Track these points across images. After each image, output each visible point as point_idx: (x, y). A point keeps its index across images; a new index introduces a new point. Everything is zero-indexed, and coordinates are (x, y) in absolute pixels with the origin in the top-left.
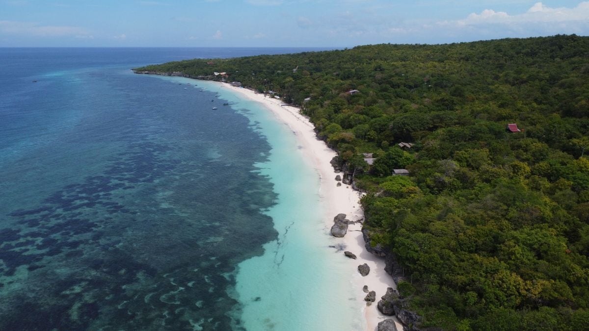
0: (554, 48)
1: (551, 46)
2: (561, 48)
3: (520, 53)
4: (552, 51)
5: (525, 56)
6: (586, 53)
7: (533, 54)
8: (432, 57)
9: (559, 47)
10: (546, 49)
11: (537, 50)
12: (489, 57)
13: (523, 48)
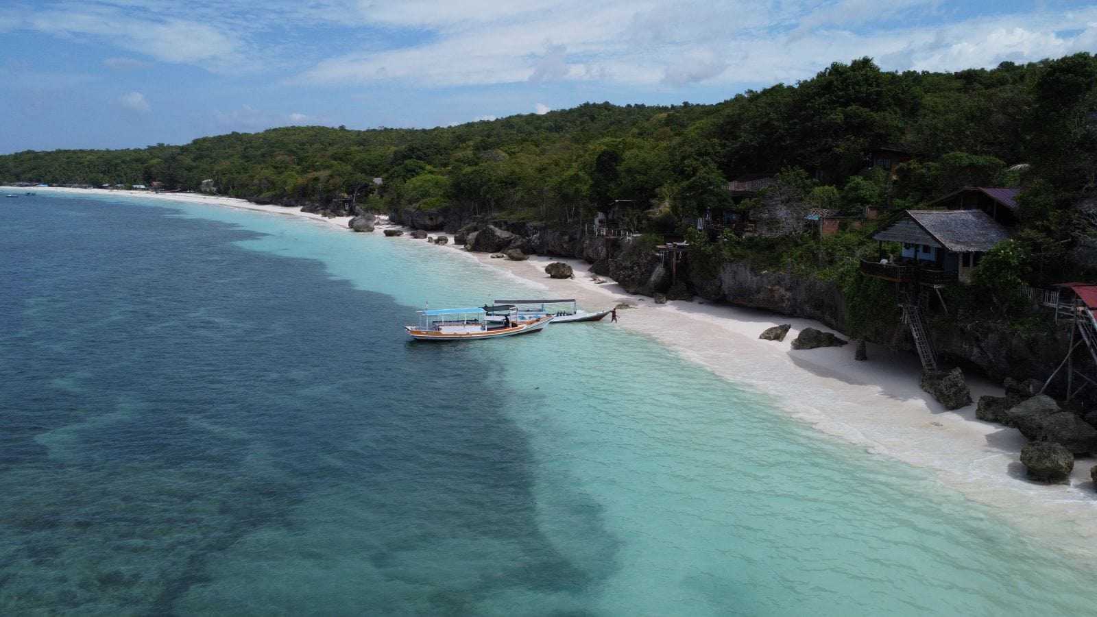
0: (584, 119)
1: (580, 117)
2: (593, 118)
3: (541, 127)
4: (582, 123)
5: (548, 131)
6: (625, 122)
7: (558, 128)
8: (409, 138)
9: (591, 118)
10: (574, 122)
11: (563, 123)
12: (497, 134)
13: (544, 122)
